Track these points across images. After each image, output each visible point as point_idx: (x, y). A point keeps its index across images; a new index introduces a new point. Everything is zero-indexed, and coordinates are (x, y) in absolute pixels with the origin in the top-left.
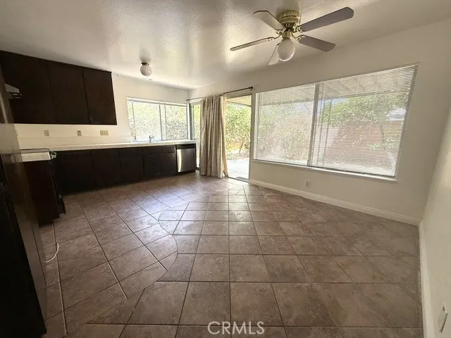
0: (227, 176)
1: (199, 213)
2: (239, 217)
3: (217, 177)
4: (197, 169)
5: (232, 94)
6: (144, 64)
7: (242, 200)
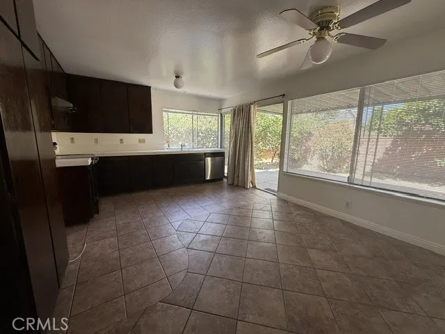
0: (254, 187)
1: (219, 227)
2: (260, 237)
3: (244, 187)
4: (225, 177)
5: (264, 102)
6: (177, 77)
7: (267, 215)
